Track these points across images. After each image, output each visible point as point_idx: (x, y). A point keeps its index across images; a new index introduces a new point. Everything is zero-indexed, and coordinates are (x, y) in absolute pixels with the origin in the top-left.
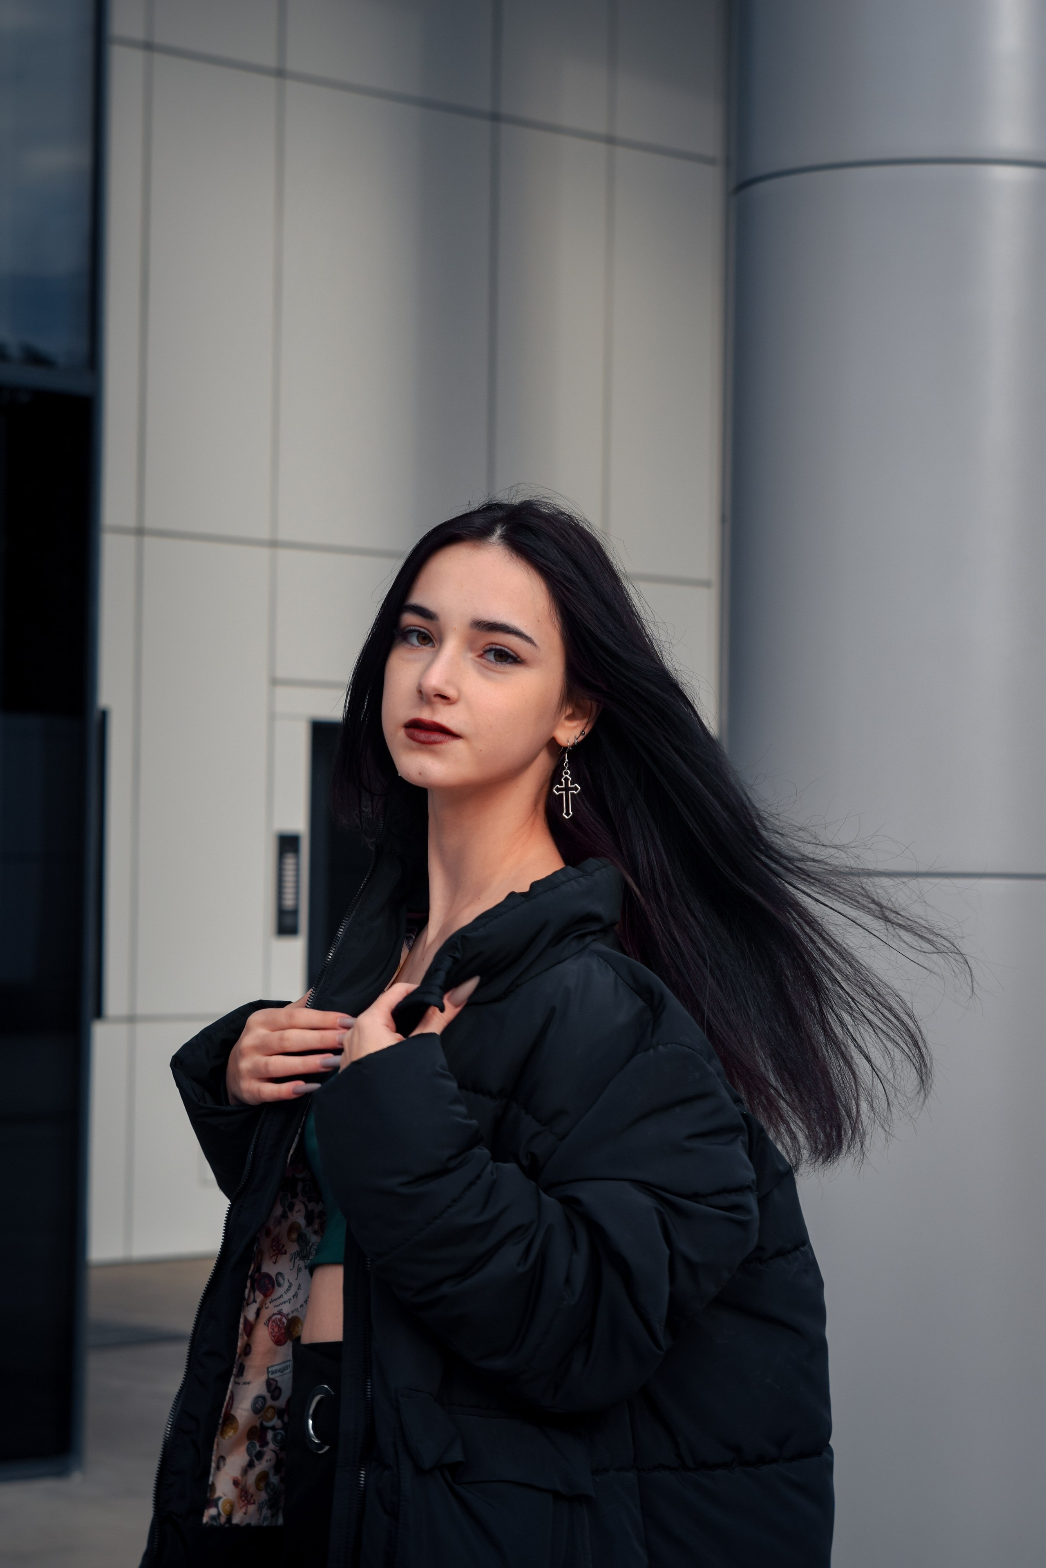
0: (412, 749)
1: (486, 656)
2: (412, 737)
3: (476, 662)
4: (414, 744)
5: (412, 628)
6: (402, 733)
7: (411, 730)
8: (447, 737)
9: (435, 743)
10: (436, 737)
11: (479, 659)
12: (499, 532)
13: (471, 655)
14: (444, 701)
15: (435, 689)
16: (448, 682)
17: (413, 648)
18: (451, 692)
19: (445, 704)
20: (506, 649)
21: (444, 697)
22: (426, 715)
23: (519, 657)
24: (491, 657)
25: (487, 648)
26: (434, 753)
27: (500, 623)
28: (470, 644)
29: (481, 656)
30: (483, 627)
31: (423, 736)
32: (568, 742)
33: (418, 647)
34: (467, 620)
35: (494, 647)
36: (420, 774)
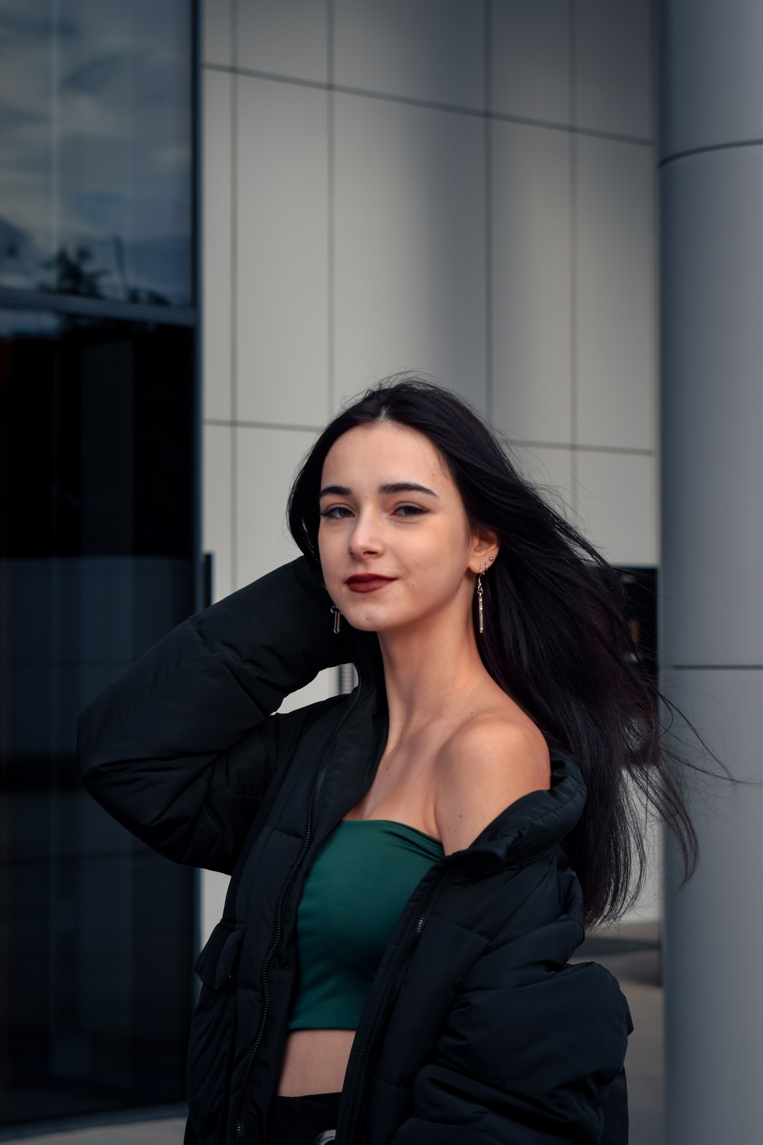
0: (355, 600)
1: (398, 512)
2: (354, 590)
3: (391, 519)
4: (358, 595)
5: (334, 507)
6: (345, 589)
7: (352, 585)
8: (384, 582)
9: (374, 589)
10: (375, 584)
11: (392, 517)
12: (384, 412)
13: (385, 515)
14: (373, 556)
15: (363, 548)
16: (372, 540)
17: (338, 521)
18: (376, 547)
19: (375, 558)
20: (411, 505)
21: (372, 553)
22: (360, 570)
23: (424, 508)
24: (402, 512)
25: (396, 507)
26: (376, 599)
27: (402, 483)
28: (383, 507)
29: (394, 514)
30: (389, 490)
31: (362, 587)
32: (480, 569)
33: (341, 519)
34: (375, 488)
35: (401, 505)
36: (368, 619)
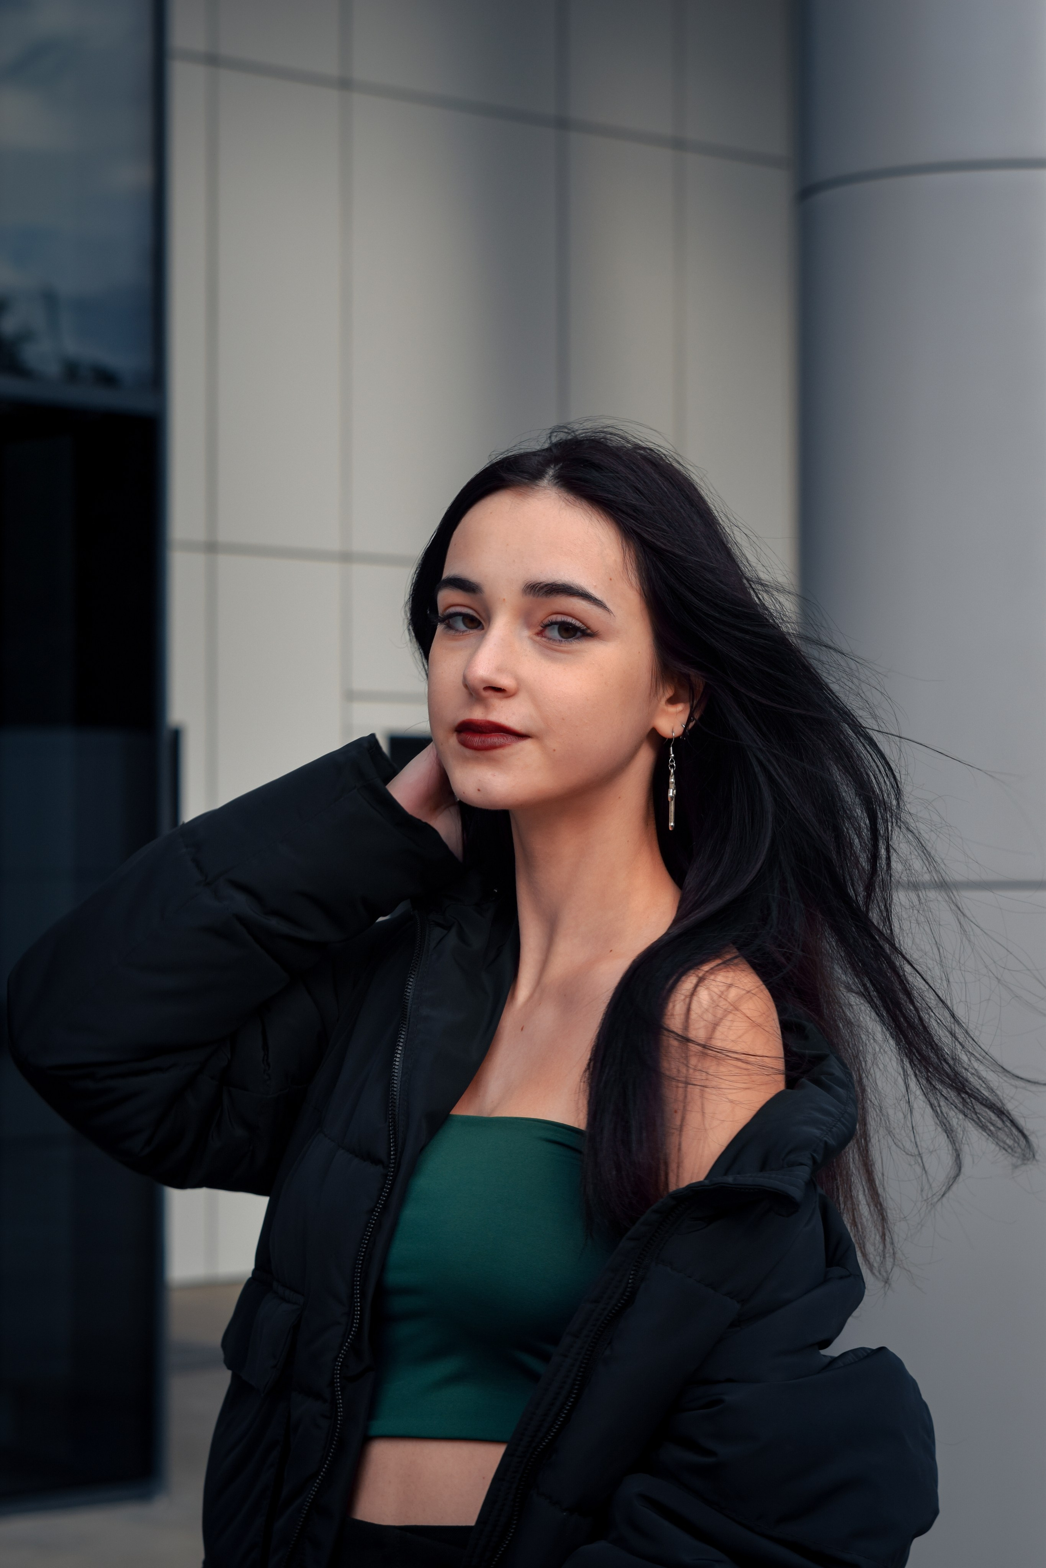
0: (466, 760)
1: (548, 633)
2: (464, 744)
3: (535, 641)
4: (468, 752)
5: (453, 610)
6: (453, 740)
7: (464, 736)
8: (510, 738)
9: (493, 747)
10: (495, 739)
11: (538, 638)
12: (551, 472)
13: (526, 633)
14: (499, 694)
15: (483, 681)
16: (500, 670)
17: (457, 634)
18: (505, 681)
19: (501, 698)
20: (570, 620)
21: (498, 690)
22: (478, 714)
23: (588, 628)
24: (554, 633)
25: (547, 621)
26: (494, 762)
27: (560, 582)
28: (525, 617)
29: (540, 633)
30: (539, 591)
31: (477, 740)
32: (672, 732)
33: (463, 632)
34: (518, 586)
35: (555, 618)
36: (479, 790)
